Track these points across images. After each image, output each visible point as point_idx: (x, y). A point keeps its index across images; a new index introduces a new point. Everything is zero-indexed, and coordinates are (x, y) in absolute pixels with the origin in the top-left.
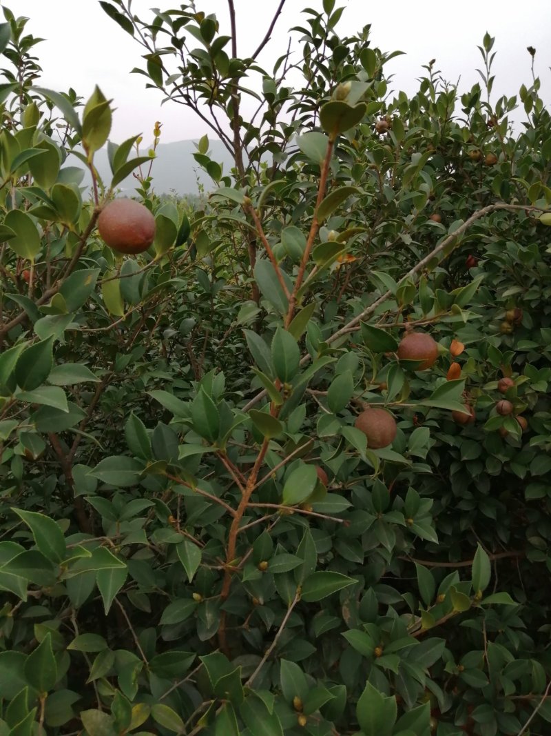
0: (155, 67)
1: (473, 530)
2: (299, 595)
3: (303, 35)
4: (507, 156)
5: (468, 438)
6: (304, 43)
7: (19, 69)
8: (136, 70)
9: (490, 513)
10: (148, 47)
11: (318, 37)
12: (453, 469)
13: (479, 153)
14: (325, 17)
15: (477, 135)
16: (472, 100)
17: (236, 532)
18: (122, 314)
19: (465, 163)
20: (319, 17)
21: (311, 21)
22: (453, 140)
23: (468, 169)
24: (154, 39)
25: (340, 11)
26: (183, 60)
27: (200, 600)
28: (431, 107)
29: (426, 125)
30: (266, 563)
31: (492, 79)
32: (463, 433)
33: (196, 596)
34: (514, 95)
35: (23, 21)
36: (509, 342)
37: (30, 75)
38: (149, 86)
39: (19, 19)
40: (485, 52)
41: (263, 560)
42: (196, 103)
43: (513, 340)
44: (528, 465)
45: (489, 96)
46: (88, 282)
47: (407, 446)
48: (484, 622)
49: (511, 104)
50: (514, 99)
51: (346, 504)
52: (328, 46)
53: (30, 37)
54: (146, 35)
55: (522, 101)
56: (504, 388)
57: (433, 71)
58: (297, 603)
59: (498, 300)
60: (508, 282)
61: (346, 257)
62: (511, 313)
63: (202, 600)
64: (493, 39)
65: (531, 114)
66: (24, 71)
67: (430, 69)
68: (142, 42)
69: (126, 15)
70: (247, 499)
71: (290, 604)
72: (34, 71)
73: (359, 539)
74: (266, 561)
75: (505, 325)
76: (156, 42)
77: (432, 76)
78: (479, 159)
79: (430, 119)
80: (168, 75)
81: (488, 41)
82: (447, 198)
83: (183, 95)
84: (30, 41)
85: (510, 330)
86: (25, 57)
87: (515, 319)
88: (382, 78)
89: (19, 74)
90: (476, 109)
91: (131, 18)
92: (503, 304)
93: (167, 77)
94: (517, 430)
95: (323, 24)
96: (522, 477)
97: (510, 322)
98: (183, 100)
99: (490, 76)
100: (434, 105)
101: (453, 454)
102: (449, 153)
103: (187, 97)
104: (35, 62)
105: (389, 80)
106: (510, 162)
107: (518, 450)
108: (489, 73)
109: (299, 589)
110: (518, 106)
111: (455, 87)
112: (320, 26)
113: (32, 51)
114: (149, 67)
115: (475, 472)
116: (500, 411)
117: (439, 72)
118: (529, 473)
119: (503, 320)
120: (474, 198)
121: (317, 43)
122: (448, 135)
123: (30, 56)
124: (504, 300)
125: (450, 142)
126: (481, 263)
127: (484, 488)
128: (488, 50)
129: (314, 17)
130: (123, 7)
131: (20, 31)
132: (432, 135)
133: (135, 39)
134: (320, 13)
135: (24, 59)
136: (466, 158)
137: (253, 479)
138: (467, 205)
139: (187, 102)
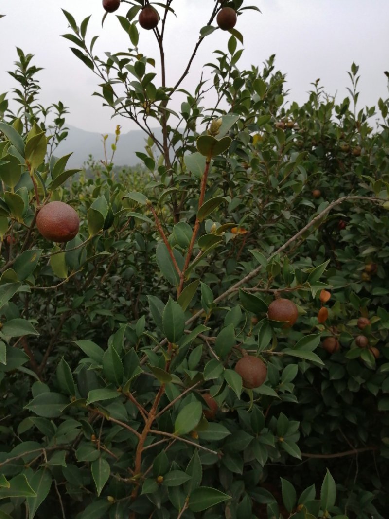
0: (108, 92)
1: (340, 430)
2: (188, 503)
3: (214, 69)
4: (367, 151)
5: (335, 362)
6: (215, 74)
7: (25, 88)
8: (96, 94)
9: (352, 419)
10: (103, 78)
11: (224, 70)
12: (323, 387)
13: (348, 146)
14: (230, 56)
15: (347, 134)
16: (343, 109)
17: (141, 451)
18: (66, 276)
19: (339, 153)
20: (225, 56)
21: (219, 59)
22: (330, 137)
23: (341, 158)
24: (108, 72)
25: (240, 52)
26: (127, 88)
27: (113, 501)
28: (315, 113)
29: (311, 126)
30: (162, 477)
31: (358, 94)
32: (332, 358)
33: (110, 498)
34: (373, 106)
35: (30, 57)
36: (368, 288)
37: (32, 93)
38: (104, 105)
39: (27, 55)
40: (352, 76)
41: (160, 475)
42: (136, 117)
43: (371, 286)
44: (380, 385)
45: (355, 106)
46: (34, 259)
47: (280, 379)
48: (346, 508)
49: (371, 112)
50: (373, 109)
51: (226, 433)
52: (231, 77)
53: (34, 67)
54: (103, 70)
55: (380, 109)
56: (362, 325)
57: (318, 86)
58: (185, 510)
59: (360, 256)
60: (367, 242)
61: (240, 230)
62: (369, 267)
63: (115, 502)
64: (358, 67)
65: (386, 119)
66: (28, 89)
67: (316, 85)
68: (99, 74)
69: (89, 57)
70: (149, 426)
71: (180, 510)
72: (35, 90)
73: (242, 453)
74: (162, 476)
75: (365, 275)
76: (109, 74)
77: (317, 90)
78: (348, 151)
79: (315, 121)
80: (117, 97)
81: (355, 68)
82: (325, 178)
83: (127, 112)
84: (34, 70)
85: (368, 279)
86: (30, 80)
87: (372, 271)
88: (282, 91)
89: (25, 92)
90: (346, 116)
91: (92, 58)
92: (363, 259)
93: (117, 99)
94: (370, 360)
95: (228, 61)
96: (375, 394)
97: (368, 273)
98: (127, 115)
99: (356, 92)
100: (317, 112)
101: (323, 374)
102: (328, 145)
103: (130, 113)
104: (36, 83)
105: (288, 93)
106: (368, 155)
107: (374, 372)
108: (355, 90)
109: (187, 499)
110: (376, 113)
111: (334, 98)
112: (226, 62)
113: (35, 76)
114: (104, 92)
115: (340, 389)
116: (358, 344)
117: (323, 87)
118: (380, 391)
119: (363, 271)
120: (345, 178)
121: (224, 75)
122: (327, 133)
123: (34, 80)
124: (364, 256)
125: (328, 138)
126: (348, 228)
127: (348, 400)
128: (355, 74)
129: (222, 56)
130: (87, 51)
131: (27, 63)
132: (315, 133)
133: (94, 72)
134: (226, 54)
135: (29, 81)
136: (340, 150)
137: (153, 412)
138: (340, 184)
139: (130, 116)
